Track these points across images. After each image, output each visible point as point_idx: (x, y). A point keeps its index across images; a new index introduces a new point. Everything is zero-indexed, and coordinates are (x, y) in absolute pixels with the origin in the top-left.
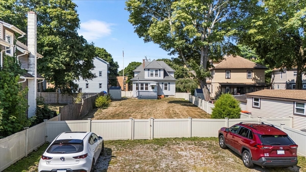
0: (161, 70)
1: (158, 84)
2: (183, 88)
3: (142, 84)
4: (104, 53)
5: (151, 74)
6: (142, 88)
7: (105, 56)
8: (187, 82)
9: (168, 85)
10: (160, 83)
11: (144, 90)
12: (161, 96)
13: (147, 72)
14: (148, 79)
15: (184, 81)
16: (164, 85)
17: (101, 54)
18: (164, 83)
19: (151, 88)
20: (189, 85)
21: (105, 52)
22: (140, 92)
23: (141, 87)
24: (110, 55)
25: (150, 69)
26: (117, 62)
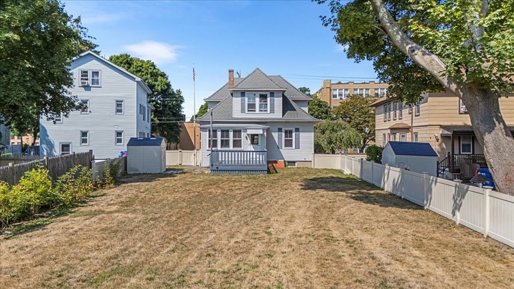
0: (275, 95)
1: (268, 131)
2: (326, 143)
3: (225, 132)
4: (150, 71)
5: (249, 105)
6: (225, 143)
7: (151, 76)
8: (335, 128)
9: (294, 134)
10: (271, 128)
11: (231, 148)
12: (276, 162)
13: (240, 99)
14: (242, 119)
15: (329, 126)
16: (283, 134)
17: (143, 72)
18: (283, 130)
19: (249, 142)
20: (341, 135)
21: (152, 67)
22: (220, 153)
23: (222, 141)
24: (163, 75)
25: (246, 93)
26: (179, 91)
